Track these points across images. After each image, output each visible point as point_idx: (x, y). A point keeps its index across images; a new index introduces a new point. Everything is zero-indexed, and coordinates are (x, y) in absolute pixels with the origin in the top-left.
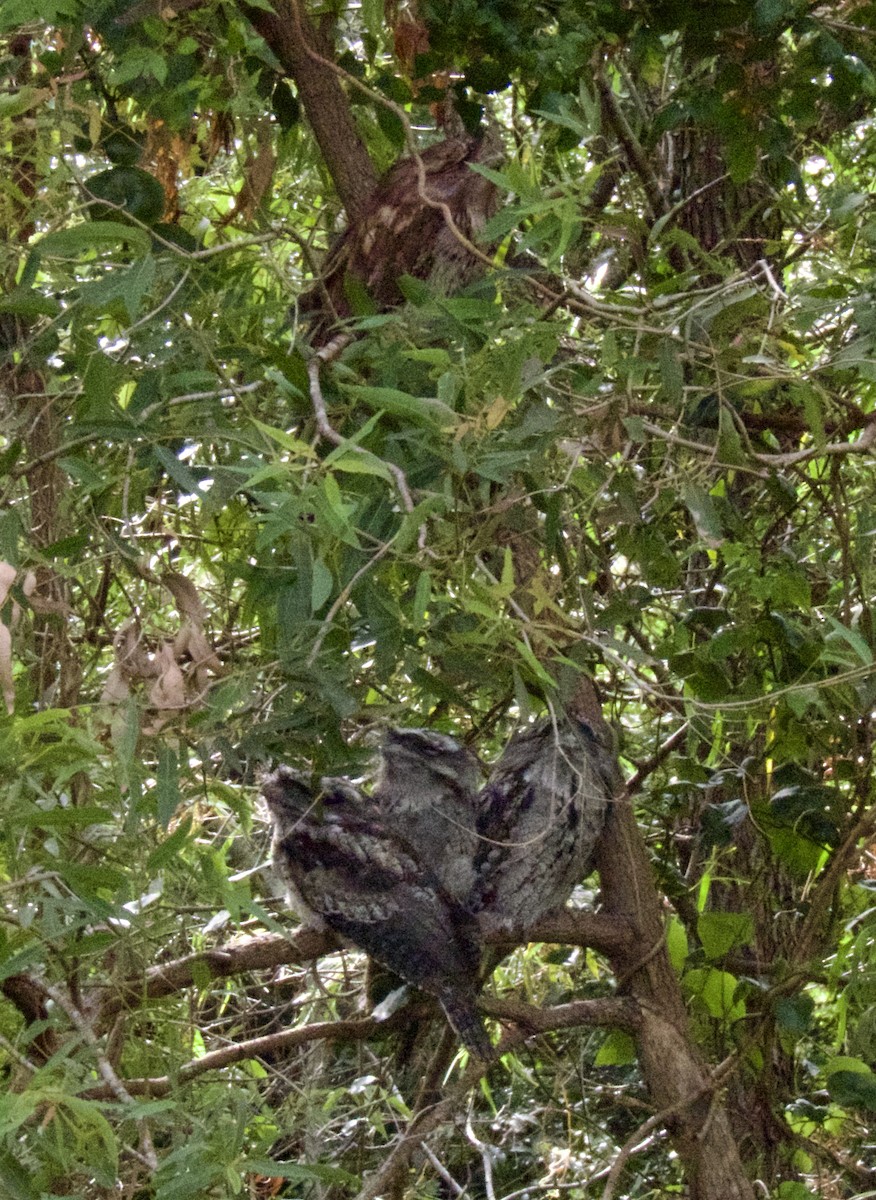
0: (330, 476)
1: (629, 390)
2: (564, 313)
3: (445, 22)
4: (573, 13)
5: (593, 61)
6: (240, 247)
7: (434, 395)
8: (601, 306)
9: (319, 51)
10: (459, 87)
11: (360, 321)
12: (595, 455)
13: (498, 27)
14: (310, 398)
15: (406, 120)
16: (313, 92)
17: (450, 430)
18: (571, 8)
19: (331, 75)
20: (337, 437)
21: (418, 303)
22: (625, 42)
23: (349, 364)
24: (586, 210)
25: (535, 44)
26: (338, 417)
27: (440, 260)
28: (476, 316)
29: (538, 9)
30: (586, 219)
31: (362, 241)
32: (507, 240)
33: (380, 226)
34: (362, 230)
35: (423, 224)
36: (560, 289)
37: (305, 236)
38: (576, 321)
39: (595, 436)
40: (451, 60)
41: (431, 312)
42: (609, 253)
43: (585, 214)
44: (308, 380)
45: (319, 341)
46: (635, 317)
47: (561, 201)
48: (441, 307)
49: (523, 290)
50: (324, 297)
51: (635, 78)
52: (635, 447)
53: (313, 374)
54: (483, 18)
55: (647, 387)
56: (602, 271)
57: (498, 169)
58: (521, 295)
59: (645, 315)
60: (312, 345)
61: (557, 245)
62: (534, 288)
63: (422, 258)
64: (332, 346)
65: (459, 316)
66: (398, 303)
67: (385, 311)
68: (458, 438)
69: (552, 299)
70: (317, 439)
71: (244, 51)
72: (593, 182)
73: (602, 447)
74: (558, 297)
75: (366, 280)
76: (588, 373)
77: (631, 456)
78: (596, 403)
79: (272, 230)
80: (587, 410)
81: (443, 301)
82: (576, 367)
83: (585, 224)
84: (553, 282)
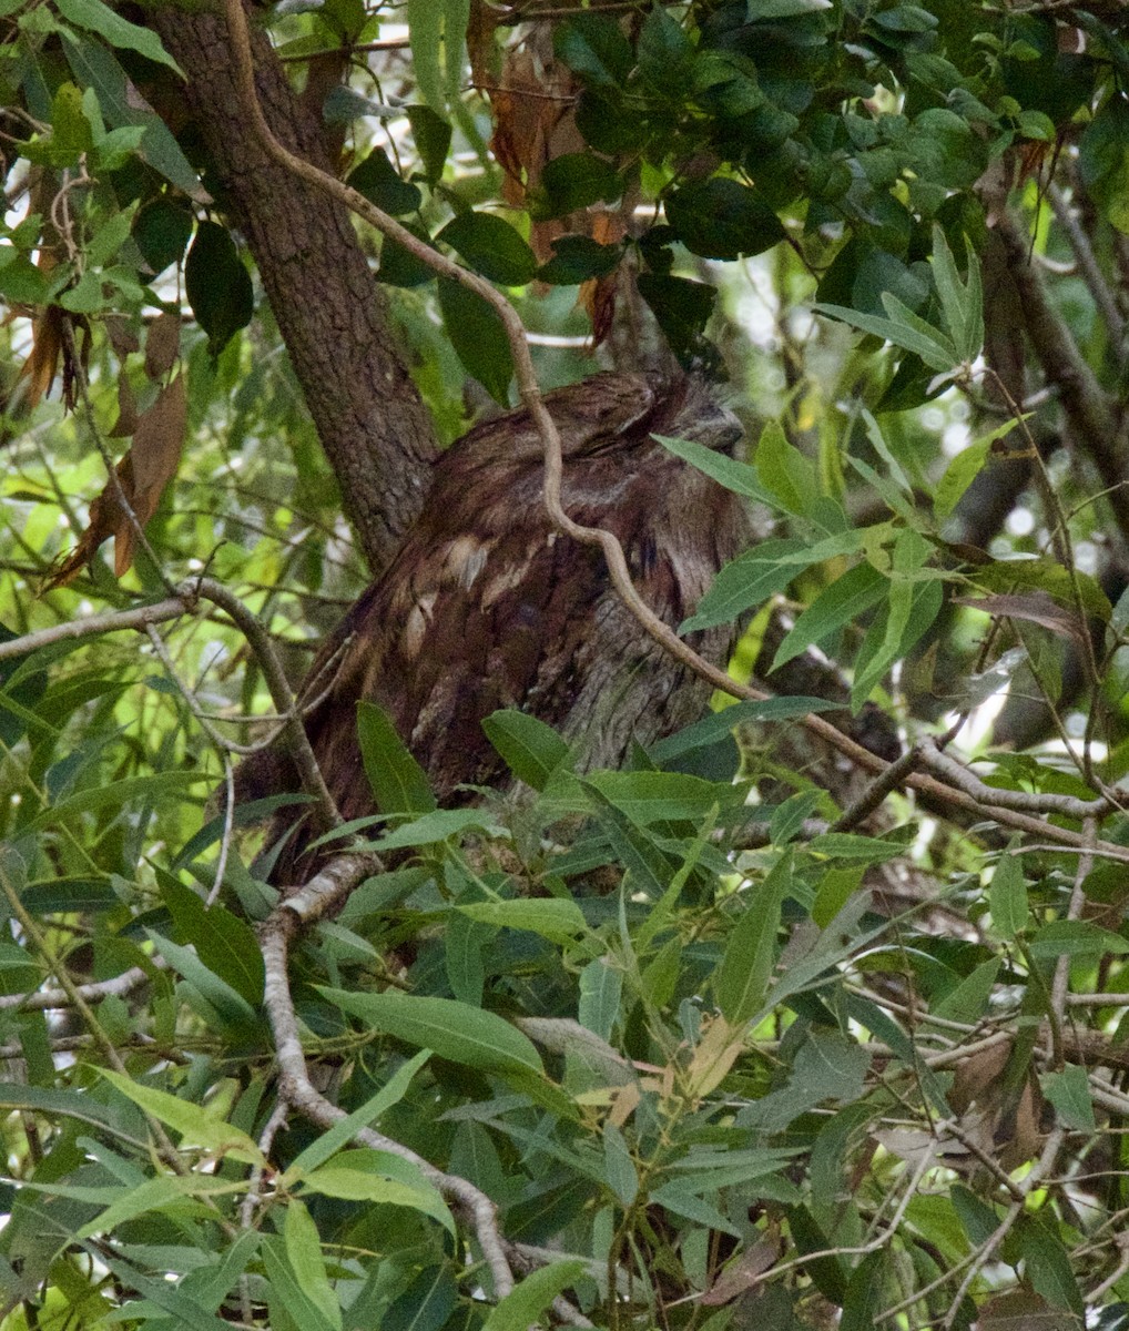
0: (297, 1207)
1: (1057, 1003)
2: (900, 807)
3: (619, 75)
4: (941, 61)
5: (988, 183)
6: (93, 635)
7: (571, 1012)
8: (991, 792)
9: (301, 149)
10: (652, 240)
11: (397, 823)
12: (972, 1166)
13: (751, 95)
14: (262, 1011)
15: (515, 322)
16: (287, 250)
17: (598, 1097)
18: (933, 49)
19: (334, 208)
20: (327, 1111)
21: (539, 781)
22: (1066, 133)
23: (363, 931)
24: (952, 554)
25: (843, 138)
26: (335, 1062)
27: (600, 672)
28: (681, 815)
29: (853, 49)
30: (949, 575)
31: (402, 621)
32: (759, 624)
33: (446, 588)
34: (401, 596)
35: (554, 581)
36: (890, 749)
37: (253, 605)
38: (928, 828)
39: (973, 1117)
40: (634, 173)
41: (564, 802)
42: (1012, 659)
43: (949, 566)
44: (259, 969)
45: (289, 870)
46: (1075, 820)
47: (884, 532)
48: (591, 790)
49: (802, 749)
50: (303, 760)
51: (1088, 222)
52: (1071, 1146)
53: (273, 954)
54: (713, 69)
55: (1105, 997)
56: (993, 705)
57: (726, 448)
58: (797, 762)
59: (1101, 816)
60: (274, 880)
61: (878, 640)
62: (832, 745)
63: (551, 668)
64: (323, 885)
65: (639, 816)
66: (492, 781)
67: (455, 801)
68: (617, 1119)
69: (872, 771)
70: (278, 1117)
71: (94, 154)
72: (966, 482)
73: (990, 1145)
74: (888, 767)
75: (408, 722)
76: (962, 958)
77: (1060, 1167)
78: (978, 1036)
79: (172, 594)
80: (956, 1052)
81: (602, 776)
82: (933, 944)
83: (948, 587)
84: (876, 729)
